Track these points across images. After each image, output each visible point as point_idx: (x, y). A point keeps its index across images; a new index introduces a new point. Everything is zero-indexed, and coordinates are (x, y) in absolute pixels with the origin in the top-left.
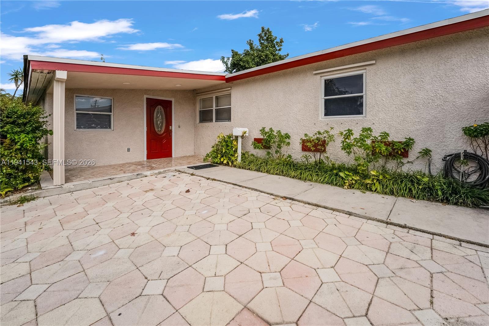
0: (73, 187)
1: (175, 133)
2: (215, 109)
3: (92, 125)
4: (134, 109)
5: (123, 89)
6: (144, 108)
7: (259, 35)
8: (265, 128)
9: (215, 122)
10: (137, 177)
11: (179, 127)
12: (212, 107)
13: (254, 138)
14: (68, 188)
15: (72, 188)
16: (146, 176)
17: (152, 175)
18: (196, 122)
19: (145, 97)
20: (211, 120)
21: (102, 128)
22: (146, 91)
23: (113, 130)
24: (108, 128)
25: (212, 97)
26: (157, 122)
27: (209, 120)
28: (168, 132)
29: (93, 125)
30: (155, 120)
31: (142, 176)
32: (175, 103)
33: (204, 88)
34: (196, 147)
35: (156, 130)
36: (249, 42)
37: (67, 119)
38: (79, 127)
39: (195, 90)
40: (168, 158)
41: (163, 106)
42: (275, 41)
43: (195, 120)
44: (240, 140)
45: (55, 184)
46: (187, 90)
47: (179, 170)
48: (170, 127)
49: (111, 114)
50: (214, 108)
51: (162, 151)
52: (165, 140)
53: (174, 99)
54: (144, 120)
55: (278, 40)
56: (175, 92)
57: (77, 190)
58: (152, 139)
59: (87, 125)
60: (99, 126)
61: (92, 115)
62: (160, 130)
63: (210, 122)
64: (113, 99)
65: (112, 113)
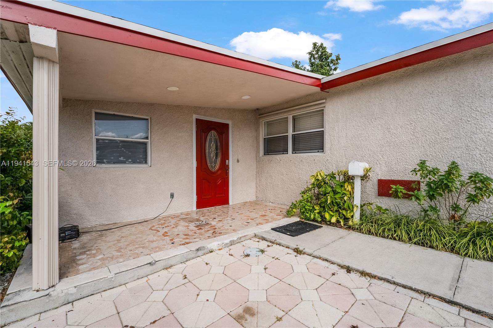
0: (75, 290)
1: (232, 169)
2: (292, 135)
3: (120, 159)
4: (180, 134)
5: (164, 105)
6: (192, 134)
7: (310, 53)
8: (427, 162)
9: (292, 153)
10: (197, 255)
11: (238, 161)
12: (287, 133)
13: (379, 180)
14: (63, 294)
15: (72, 294)
16: (211, 252)
17: (220, 248)
18: (259, 154)
19: (195, 117)
20: (286, 151)
21: (134, 162)
22: (196, 109)
23: (151, 166)
24: (143, 163)
25: (287, 118)
26: (210, 153)
27: (282, 152)
28: (225, 169)
29: (122, 159)
30: (207, 151)
31: (206, 251)
32: (233, 127)
33: (274, 106)
34: (259, 188)
35: (209, 165)
36: (294, 63)
37: (81, 148)
38: (100, 160)
39: (257, 109)
40: (224, 206)
41: (217, 132)
42: (330, 58)
43: (258, 152)
44: (358, 183)
45: (35, 287)
46: (247, 110)
47: (262, 237)
48: (227, 161)
49: (147, 142)
50: (290, 133)
51: (217, 196)
52: (220, 181)
53: (231, 122)
54: (193, 151)
55: (334, 57)
56: (232, 111)
57: (83, 295)
58: (204, 179)
59: (113, 158)
60: (130, 160)
61: (119, 143)
62: (214, 165)
63: (283, 154)
64: (151, 118)
65: (149, 141)
